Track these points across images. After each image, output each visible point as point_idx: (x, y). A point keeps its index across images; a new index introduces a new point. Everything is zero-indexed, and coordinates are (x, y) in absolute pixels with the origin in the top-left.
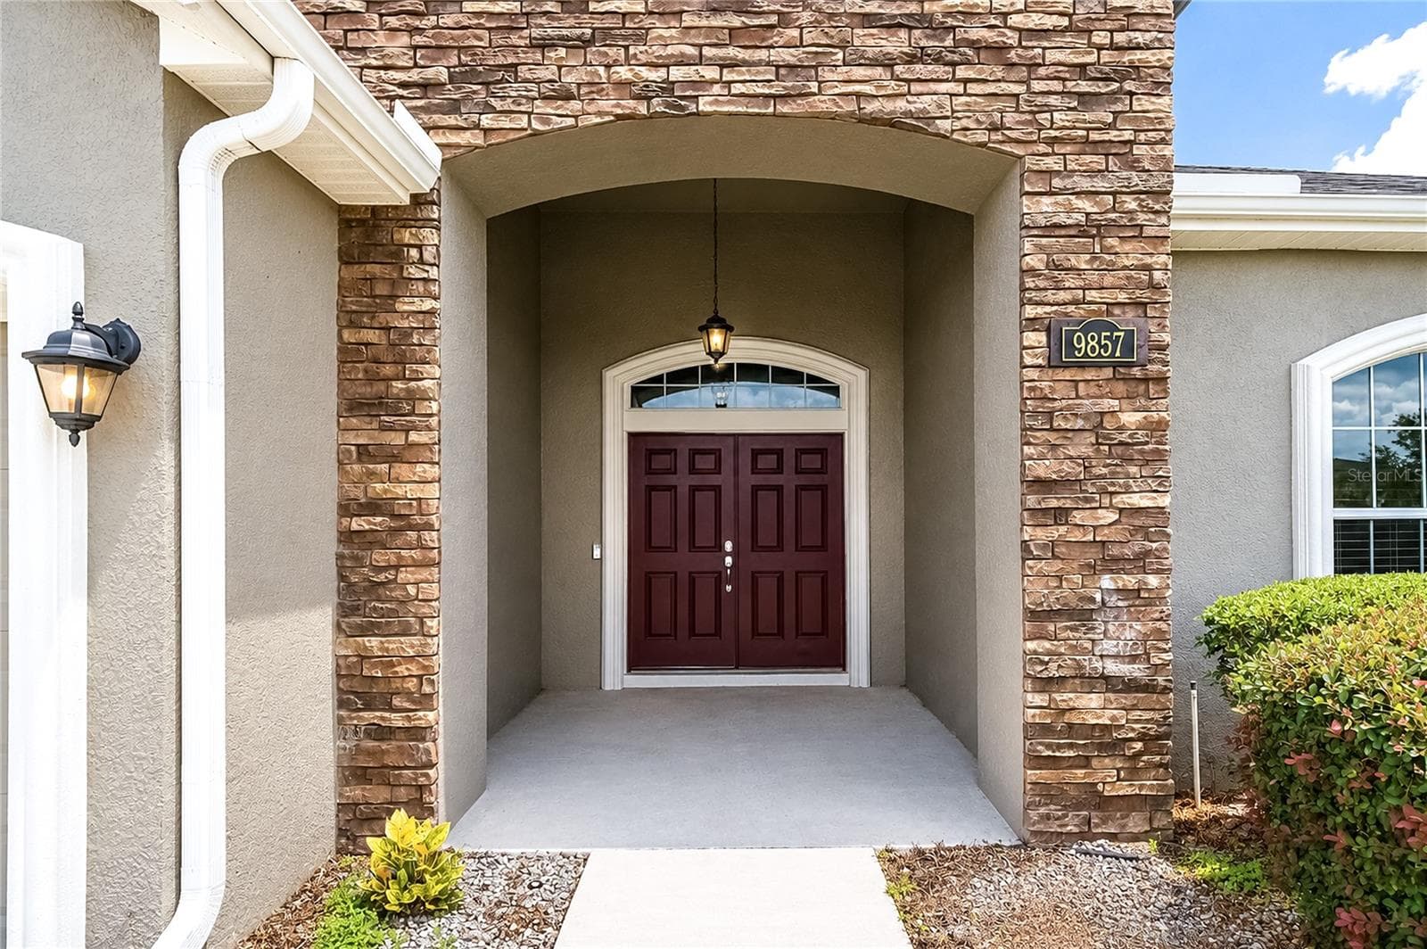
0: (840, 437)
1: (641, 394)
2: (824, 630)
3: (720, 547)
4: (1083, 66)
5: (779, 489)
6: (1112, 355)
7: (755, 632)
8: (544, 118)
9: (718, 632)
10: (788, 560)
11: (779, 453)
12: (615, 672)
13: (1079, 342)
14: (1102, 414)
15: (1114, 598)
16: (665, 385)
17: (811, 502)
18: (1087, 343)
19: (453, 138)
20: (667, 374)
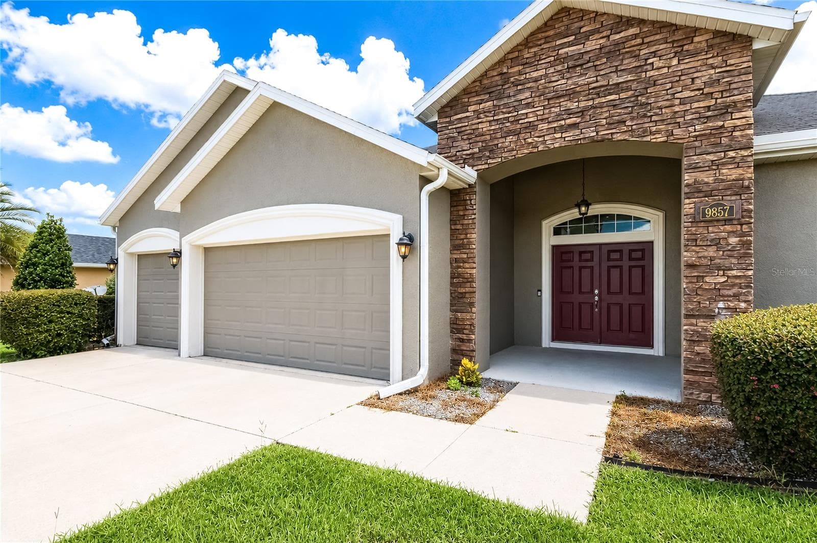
0: (651, 244)
1: (558, 231)
2: (643, 331)
3: (592, 291)
4: (709, 107)
5: (621, 267)
6: (724, 216)
7: (609, 329)
8: (505, 158)
9: (592, 328)
10: (625, 299)
11: (620, 251)
12: (546, 341)
13: (708, 211)
14: (720, 239)
15: (724, 311)
16: (568, 226)
17: (637, 272)
18: (712, 212)
19: (480, 167)
20: (569, 221)
